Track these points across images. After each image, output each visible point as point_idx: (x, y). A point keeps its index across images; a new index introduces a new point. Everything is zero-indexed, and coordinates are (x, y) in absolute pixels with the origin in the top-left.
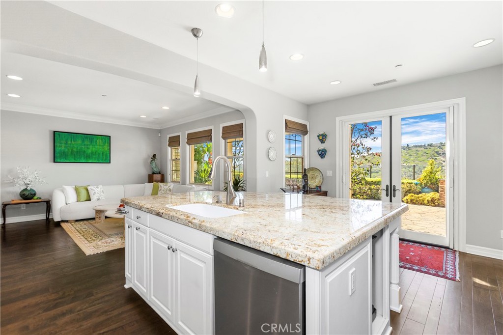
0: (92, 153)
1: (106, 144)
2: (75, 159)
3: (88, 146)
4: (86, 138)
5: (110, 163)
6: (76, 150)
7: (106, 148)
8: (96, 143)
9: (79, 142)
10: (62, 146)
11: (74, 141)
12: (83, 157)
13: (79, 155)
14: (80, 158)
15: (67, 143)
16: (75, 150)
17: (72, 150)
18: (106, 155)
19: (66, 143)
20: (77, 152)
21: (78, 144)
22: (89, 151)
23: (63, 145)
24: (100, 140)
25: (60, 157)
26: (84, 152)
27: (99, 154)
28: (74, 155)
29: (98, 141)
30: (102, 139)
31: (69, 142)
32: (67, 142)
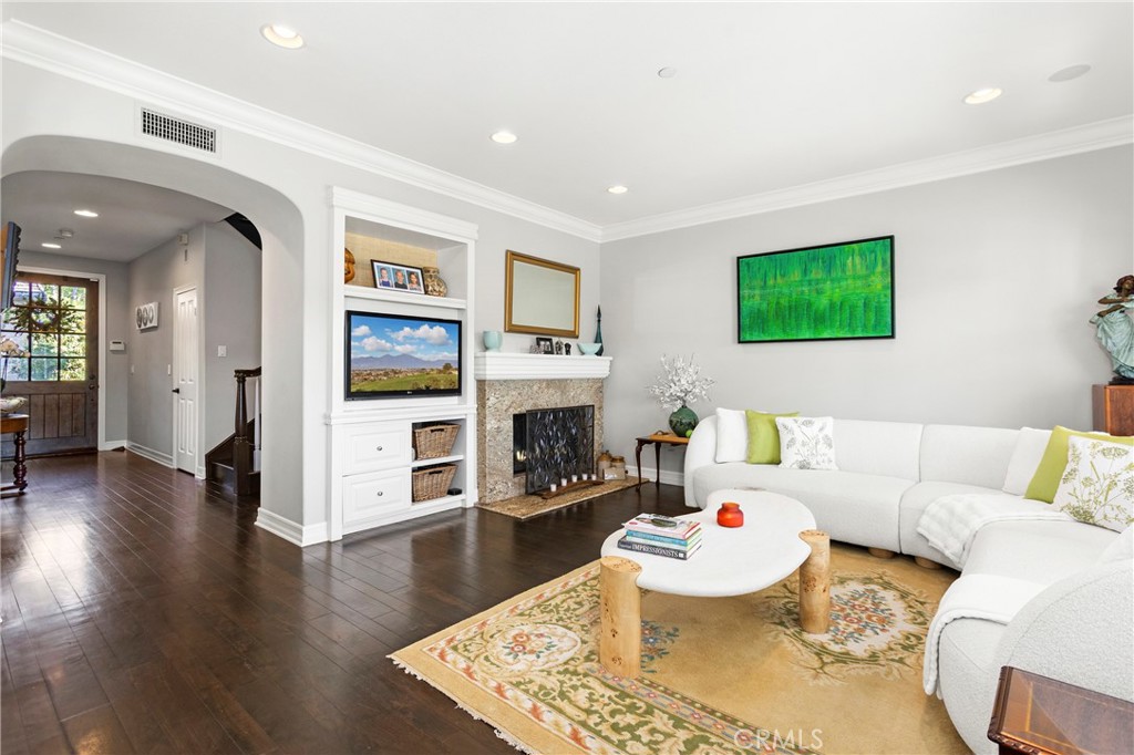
0: (832, 305)
1: (879, 268)
2: (784, 331)
3: (821, 286)
4: (815, 259)
5: (892, 336)
6: (787, 305)
7: (879, 282)
8: (843, 271)
9: (796, 275)
10: (753, 297)
11: (783, 276)
12: (805, 325)
13: (797, 319)
14: (798, 327)
15: (764, 286)
16: (784, 302)
17: (778, 303)
18: (879, 310)
19: (762, 284)
20: (790, 307)
21: (790, 285)
22: (823, 302)
23: (757, 292)
24: (857, 259)
25: (751, 328)
26: (809, 305)
27: (853, 308)
28: (784, 318)
29: (849, 261)
30: (862, 255)
31: (770, 282)
32: (765, 282)
